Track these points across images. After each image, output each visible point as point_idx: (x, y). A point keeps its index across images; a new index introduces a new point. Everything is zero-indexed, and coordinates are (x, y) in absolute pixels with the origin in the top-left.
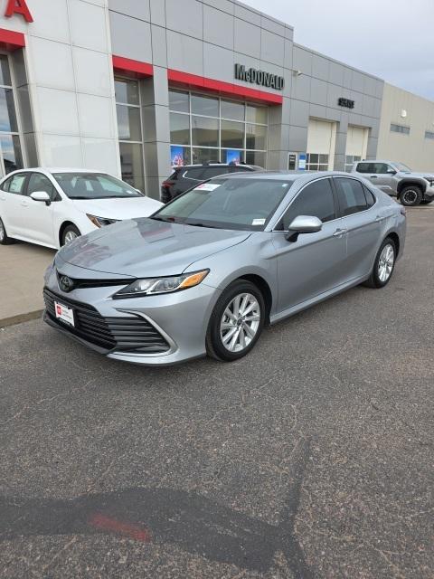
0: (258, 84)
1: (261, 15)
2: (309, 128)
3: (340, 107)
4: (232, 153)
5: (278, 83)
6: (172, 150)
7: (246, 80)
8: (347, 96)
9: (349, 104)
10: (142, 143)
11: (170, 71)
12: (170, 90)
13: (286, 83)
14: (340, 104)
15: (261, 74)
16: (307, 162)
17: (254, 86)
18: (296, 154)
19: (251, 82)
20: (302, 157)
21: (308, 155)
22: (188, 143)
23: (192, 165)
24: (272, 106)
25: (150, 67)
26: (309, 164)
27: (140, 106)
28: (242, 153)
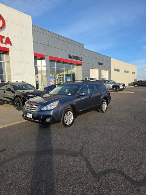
3: (99, 65)
7: (71, 58)
8: (101, 62)
9: (101, 64)
10: (42, 76)
11: (50, 57)
12: (50, 61)
13: (83, 59)
14: (99, 64)
17: (74, 60)
18: (87, 78)
21: (90, 78)
22: (55, 76)
24: (79, 65)
25: (44, 56)
28: (71, 78)
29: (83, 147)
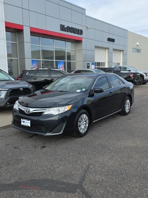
0: (71, 32)
1: (71, 4)
2: (95, 51)
3: (109, 42)
4: (60, 62)
5: (80, 32)
6: (32, 62)
7: (65, 31)
8: (111, 37)
9: (113, 40)
10: (18, 58)
11: (31, 28)
12: (31, 35)
13: (84, 32)
14: (108, 41)
15: (72, 28)
16: (95, 66)
17: (69, 34)
18: (90, 62)
19: (68, 32)
20: (93, 64)
21: (95, 63)
22: (40, 58)
23: (42, 69)
24: (78, 42)
25: (22, 26)
26: (96, 67)
27: (17, 43)
28: (65, 62)
29: (85, 175)
